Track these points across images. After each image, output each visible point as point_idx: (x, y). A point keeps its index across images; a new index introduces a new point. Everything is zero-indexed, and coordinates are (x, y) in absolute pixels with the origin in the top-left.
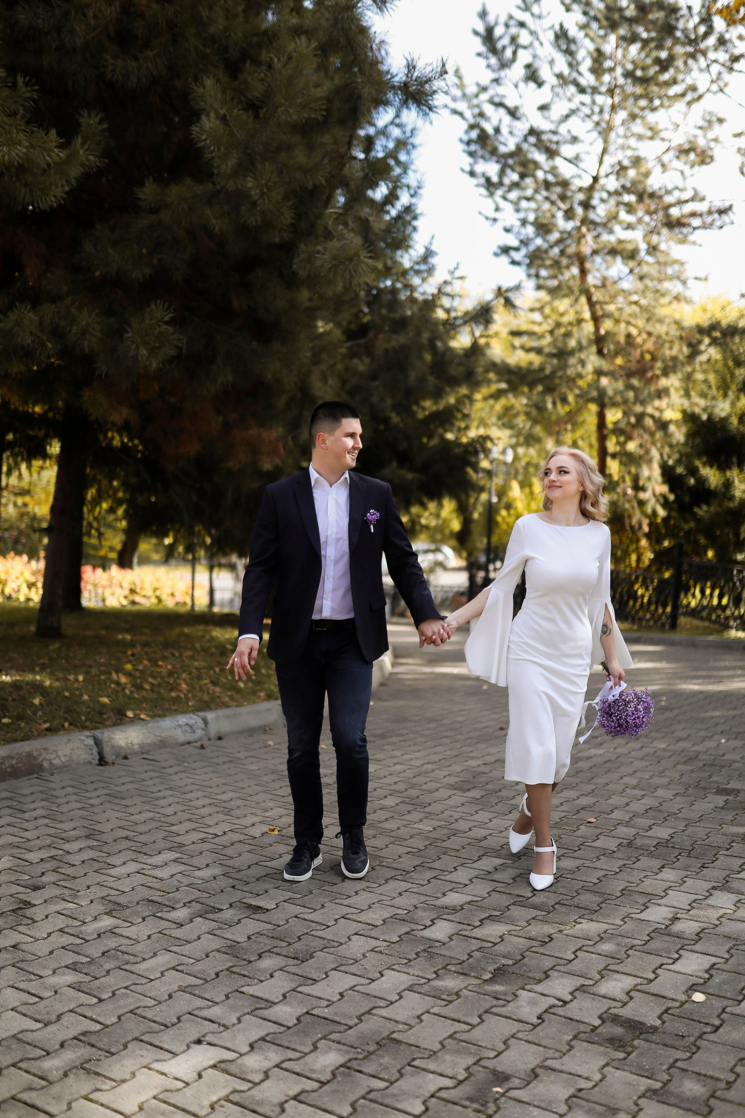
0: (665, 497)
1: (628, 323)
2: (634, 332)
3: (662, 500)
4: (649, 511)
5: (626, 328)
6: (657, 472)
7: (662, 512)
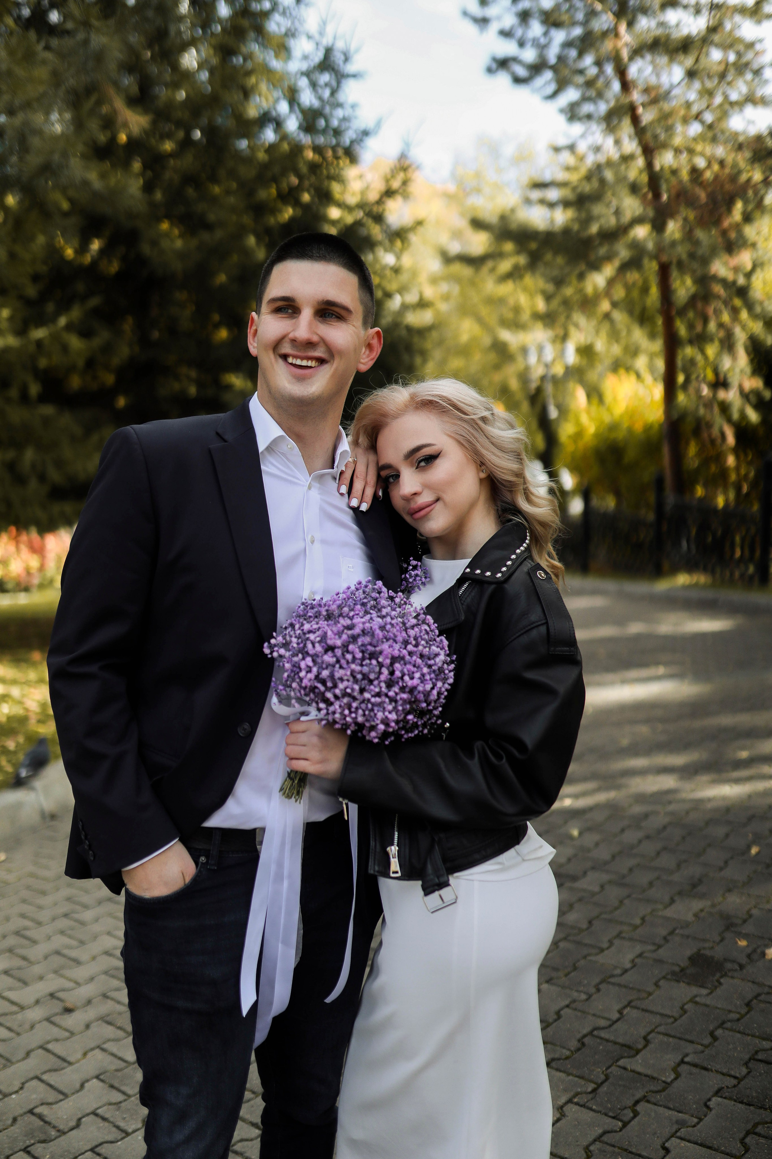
0: (756, 393)
1: (691, 151)
2: (701, 163)
3: (753, 398)
4: (736, 416)
5: (690, 160)
6: (743, 359)
7: (753, 416)
